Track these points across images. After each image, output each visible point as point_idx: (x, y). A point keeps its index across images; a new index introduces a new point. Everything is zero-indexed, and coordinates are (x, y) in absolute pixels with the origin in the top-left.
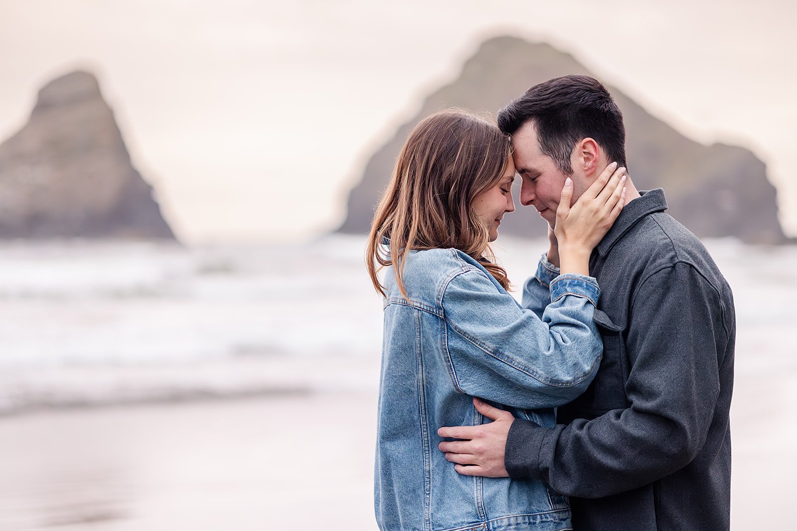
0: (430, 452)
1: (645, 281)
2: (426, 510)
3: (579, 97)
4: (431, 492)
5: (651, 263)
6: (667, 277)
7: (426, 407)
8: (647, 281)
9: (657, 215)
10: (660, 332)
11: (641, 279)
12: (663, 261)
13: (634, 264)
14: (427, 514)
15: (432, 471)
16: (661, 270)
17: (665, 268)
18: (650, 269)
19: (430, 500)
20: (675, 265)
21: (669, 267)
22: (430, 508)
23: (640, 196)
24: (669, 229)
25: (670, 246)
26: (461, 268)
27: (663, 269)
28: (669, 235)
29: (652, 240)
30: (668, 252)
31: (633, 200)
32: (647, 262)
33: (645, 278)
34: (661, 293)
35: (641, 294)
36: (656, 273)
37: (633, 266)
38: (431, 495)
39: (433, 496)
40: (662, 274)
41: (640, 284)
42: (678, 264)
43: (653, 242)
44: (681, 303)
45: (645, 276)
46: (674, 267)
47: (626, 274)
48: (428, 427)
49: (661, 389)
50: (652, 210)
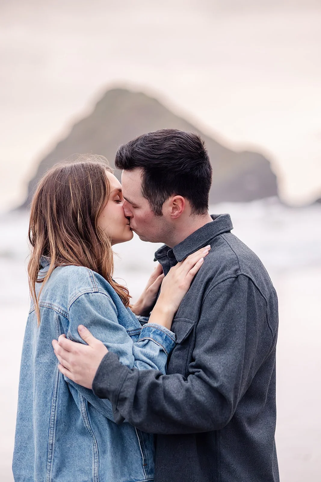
0: (55, 429)
1: (214, 287)
2: (47, 475)
3: (181, 164)
4: (52, 461)
5: (220, 273)
6: (231, 285)
7: (58, 392)
8: (215, 287)
9: (226, 235)
10: (224, 328)
11: (211, 285)
12: (229, 272)
13: (206, 272)
14: (48, 479)
15: (55, 444)
16: (227, 279)
17: (230, 278)
18: (219, 278)
19: (51, 467)
20: (238, 276)
21: (234, 277)
22: (51, 473)
23: (212, 220)
24: (235, 247)
25: (236, 261)
26: (92, 288)
27: (228, 278)
28: (235, 252)
29: (222, 255)
30: (233, 265)
31: (207, 224)
32: (217, 272)
33: (214, 285)
34: (226, 297)
35: (210, 297)
36: (223, 281)
37: (206, 274)
38: (52, 463)
39: (53, 464)
40: (228, 282)
41: (209, 289)
42: (240, 276)
43: (223, 257)
44: (240, 308)
45: (214, 283)
46: (237, 278)
47: (200, 280)
48: (57, 409)
49: (220, 371)
50: (221, 232)
